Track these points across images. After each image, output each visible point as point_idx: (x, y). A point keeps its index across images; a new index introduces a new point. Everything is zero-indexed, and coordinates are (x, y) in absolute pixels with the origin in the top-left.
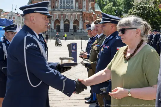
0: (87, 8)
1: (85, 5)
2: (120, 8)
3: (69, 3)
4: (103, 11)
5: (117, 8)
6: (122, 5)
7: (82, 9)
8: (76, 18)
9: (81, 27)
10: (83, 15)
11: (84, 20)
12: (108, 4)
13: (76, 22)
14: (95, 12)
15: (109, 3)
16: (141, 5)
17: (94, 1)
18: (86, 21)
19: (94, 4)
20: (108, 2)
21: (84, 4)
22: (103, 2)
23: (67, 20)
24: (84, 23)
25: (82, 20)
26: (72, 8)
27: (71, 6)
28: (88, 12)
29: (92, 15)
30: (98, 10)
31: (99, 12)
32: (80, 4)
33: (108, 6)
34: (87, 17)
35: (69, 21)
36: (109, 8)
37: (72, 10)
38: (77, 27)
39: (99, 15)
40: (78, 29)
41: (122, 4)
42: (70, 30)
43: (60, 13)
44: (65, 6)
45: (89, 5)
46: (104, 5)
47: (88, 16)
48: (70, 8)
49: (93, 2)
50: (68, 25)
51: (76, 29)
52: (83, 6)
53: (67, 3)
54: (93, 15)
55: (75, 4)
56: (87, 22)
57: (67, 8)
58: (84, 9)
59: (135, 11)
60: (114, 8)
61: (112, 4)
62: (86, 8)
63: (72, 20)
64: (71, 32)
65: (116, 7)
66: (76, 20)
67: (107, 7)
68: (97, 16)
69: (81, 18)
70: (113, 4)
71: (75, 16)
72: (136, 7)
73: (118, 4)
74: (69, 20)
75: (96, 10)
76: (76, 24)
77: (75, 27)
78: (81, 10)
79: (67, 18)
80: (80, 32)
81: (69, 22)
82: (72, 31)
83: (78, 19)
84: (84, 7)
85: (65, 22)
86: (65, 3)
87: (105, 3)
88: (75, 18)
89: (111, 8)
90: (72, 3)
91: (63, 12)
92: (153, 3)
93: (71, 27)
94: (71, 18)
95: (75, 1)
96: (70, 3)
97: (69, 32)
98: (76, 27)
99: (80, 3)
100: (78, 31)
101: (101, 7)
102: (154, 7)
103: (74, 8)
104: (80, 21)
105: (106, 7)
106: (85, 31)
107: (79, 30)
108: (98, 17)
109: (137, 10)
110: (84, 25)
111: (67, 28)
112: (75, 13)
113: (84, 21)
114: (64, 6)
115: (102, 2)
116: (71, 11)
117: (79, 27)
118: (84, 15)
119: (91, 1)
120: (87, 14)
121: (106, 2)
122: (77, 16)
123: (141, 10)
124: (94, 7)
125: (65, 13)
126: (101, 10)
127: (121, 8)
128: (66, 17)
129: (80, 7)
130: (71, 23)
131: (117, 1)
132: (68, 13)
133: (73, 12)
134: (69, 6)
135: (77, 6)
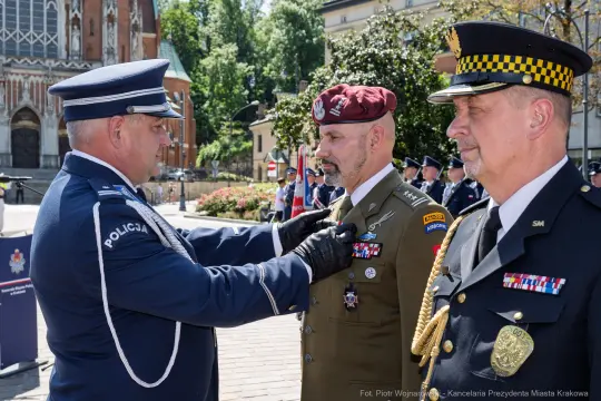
0: (124, 60)
1: (115, 46)
2: (266, 69)
3: (38, 28)
4: (194, 81)
5: (253, 67)
6: (273, 57)
7: (100, 60)
12: (218, 49)
15: (220, 46)
16: (370, 50)
17: (155, 31)
19: (156, 42)
20: (220, 40)
21: (110, 38)
22: (197, 38)
23: (26, 109)
26: (50, 57)
27: (45, 44)
30: (175, 70)
31: (177, 79)
32: (92, 40)
33: (217, 57)
35: (34, 114)
36: (223, 65)
37: (54, 64)
39: (176, 95)
41: (274, 52)
42: (41, 159)
44: (18, 42)
45: (135, 44)
46: (200, 51)
48: (41, 56)
49: (153, 35)
50: (36, 136)
52: (105, 51)
53: (25, 28)
55: (66, 39)
57: (27, 54)
58: (112, 62)
59: (344, 75)
60: (241, 65)
61: (233, 48)
62: (117, 57)
63: (50, 113)
64: (46, 167)
65: (250, 64)
67: (214, 63)
70: (236, 48)
72: (345, 57)
73: (258, 53)
74: (38, 112)
79: (26, 100)
81: (36, 119)
82: (53, 163)
84: (111, 52)
85: (16, 118)
86: (18, 30)
87: (202, 45)
89: (231, 64)
90: (53, 29)
91: (5, 73)
93: (49, 144)
94: (45, 101)
95: (67, 24)
96: (41, 28)
97: (37, 165)
99: (92, 34)
101: (189, 58)
102: (421, 61)
103: (63, 55)
105: (207, 62)
108: (175, 102)
109: (352, 69)
111: (25, 150)
114: (11, 43)
115: (192, 39)
116: (47, 68)
119: (145, 31)
121: (209, 40)
123: (366, 71)
125: (18, 78)
126: (189, 75)
127: (271, 70)
128: (21, 97)
129: (91, 53)
130: (48, 126)
131: (253, 36)
132: (30, 75)
133: (56, 73)
134: (38, 42)
135: (76, 45)
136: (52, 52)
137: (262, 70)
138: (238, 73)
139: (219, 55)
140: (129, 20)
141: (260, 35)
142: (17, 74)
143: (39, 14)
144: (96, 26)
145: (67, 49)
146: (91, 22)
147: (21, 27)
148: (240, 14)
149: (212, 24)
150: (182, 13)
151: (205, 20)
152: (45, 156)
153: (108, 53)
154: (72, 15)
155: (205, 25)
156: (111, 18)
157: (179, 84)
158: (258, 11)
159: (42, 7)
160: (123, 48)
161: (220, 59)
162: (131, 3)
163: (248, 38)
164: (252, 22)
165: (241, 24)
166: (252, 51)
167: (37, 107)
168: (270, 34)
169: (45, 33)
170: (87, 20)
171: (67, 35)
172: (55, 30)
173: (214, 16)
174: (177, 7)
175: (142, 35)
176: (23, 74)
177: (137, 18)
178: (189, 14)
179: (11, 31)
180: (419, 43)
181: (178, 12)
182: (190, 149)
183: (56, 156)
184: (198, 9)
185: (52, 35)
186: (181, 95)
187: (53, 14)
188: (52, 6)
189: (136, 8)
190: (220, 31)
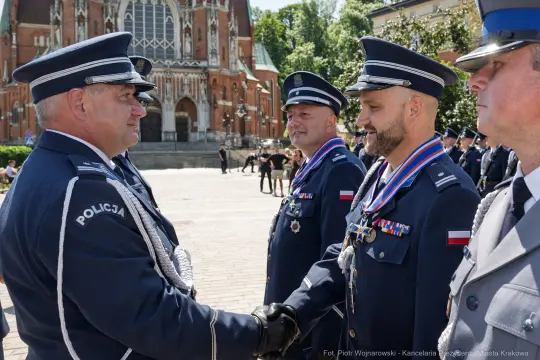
0: (224, 58)
1: (217, 48)
2: (337, 61)
3: (160, 37)
4: (281, 72)
5: (327, 59)
7: (206, 59)
8: (186, 93)
9: (203, 122)
10: (211, 80)
11: (215, 99)
12: (300, 47)
13: (186, 104)
14: (255, 73)
15: (301, 44)
17: (250, 35)
18: (221, 102)
19: (251, 43)
20: (302, 40)
21: (213, 42)
24: (215, 108)
25: (205, 98)
26: (168, 58)
27: (165, 48)
28: (226, 72)
29: (244, 83)
30: (264, 64)
31: (267, 71)
32: (198, 44)
33: (299, 53)
34: (225, 89)
35: (158, 101)
36: (303, 59)
37: (171, 63)
38: (190, 121)
39: (268, 83)
40: (195, 130)
41: (342, 48)
42: (163, 135)
44: (145, 47)
45: (233, 46)
46: (287, 49)
47: (228, 84)
48: (158, 57)
49: (248, 39)
50: (159, 117)
51: (187, 130)
52: (209, 51)
53: (150, 36)
54: (247, 81)
55: (181, 44)
56: (224, 106)
57: (151, 56)
58: (215, 60)
60: (317, 59)
61: (311, 46)
62: (219, 57)
63: (169, 100)
64: (166, 141)
65: (325, 57)
66: (186, 99)
67: (296, 58)
68: (259, 85)
69: (203, 92)
70: (314, 46)
71: (183, 85)
73: (331, 49)
74: (160, 99)
75: (259, 67)
76: (186, 114)
77: (181, 124)
78: (203, 64)
80: (202, 141)
81: (159, 105)
82: (171, 137)
83: (194, 96)
84: (214, 53)
86: (144, 39)
87: (289, 44)
88: (183, 90)
89: (310, 61)
90: (170, 37)
92: (422, 41)
93: (169, 124)
94: (164, 90)
95: (181, 33)
96: (162, 36)
97: (159, 139)
98: (186, 124)
99: (200, 39)
100: (193, 137)
101: (277, 55)
103: (179, 56)
104: (198, 102)
105: (292, 58)
106: (218, 138)
107: (198, 134)
108: (266, 88)
110: (214, 115)
111: (151, 128)
112: (181, 75)
113: (213, 104)
114: (139, 48)
115: (281, 40)
116: (166, 66)
117: (195, 124)
118: (215, 80)
119: (240, 35)
120: (225, 77)
122: (189, 85)
124: (251, 57)
126: (278, 68)
129: (199, 53)
130: (167, 109)
131: (327, 37)
133: (173, 70)
134: (160, 47)
135: (188, 48)
136: (170, 54)
137: (334, 62)
138: (315, 65)
139: (301, 52)
140: (227, 28)
141: (332, 35)
143: (160, 25)
144: (203, 34)
145: (181, 51)
146: (199, 31)
147: (147, 36)
148: (317, 21)
149: (296, 28)
150: (273, 21)
151: (291, 25)
152: (166, 132)
153: (212, 53)
154: (184, 26)
155: (291, 29)
156: (214, 27)
157: (269, 74)
158: (330, 17)
159: (162, 21)
160: (224, 49)
161: (301, 55)
162: (229, 15)
163: (323, 37)
164: (326, 25)
165: (318, 28)
166: (327, 47)
167: (159, 95)
168: (338, 35)
169: (165, 39)
170: (196, 29)
171: (181, 41)
172: (172, 37)
173: (297, 22)
174: (269, 16)
175: (238, 38)
177: (234, 26)
178: (278, 21)
179: (139, 40)
180: (426, 40)
181: (270, 20)
182: (279, 124)
183: (174, 132)
184: (286, 17)
185: (170, 41)
186: (272, 84)
187: (170, 25)
188: (169, 20)
189: (233, 19)
190: (302, 33)
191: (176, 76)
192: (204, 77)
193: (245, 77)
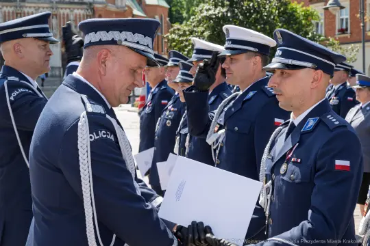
10: (97, 15)
28: (112, 7)
31: (157, 6)
39: (157, 18)
43: (11, 10)
54: (133, 16)
63: (55, 35)
64: (52, 76)
75: (149, 2)
82: (57, 73)
112: (68, 11)
116: (52, 2)
118: (100, 16)
120: (110, 13)
132: (39, 8)
133: (59, 6)
142: (30, 7)
152: (52, 68)
176: (34, 7)
183: (59, 68)
186: (162, 19)
191: (62, 11)
192: (90, 13)
193: (132, 12)
